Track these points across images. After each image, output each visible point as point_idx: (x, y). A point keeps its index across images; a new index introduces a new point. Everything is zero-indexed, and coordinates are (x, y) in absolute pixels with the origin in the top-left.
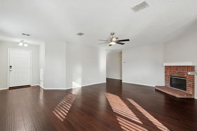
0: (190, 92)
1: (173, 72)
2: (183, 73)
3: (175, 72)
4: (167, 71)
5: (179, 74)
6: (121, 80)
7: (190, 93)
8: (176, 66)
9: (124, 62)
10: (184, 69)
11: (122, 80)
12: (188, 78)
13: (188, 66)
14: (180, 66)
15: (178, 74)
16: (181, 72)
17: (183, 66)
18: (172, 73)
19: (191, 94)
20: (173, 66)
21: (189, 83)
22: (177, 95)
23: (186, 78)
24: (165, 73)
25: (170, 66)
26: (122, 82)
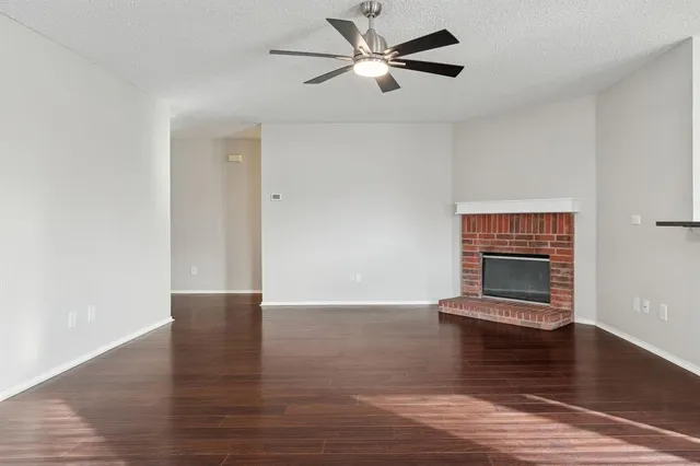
0: (564, 303)
1: (498, 237)
2: (537, 238)
3: (508, 237)
4: (474, 236)
5: (525, 244)
6: (258, 298)
7: (563, 308)
8: (512, 215)
9: (276, 197)
10: (542, 224)
11: (261, 294)
12: (556, 254)
13: (555, 214)
14: (524, 215)
15: (517, 244)
16: (531, 237)
17: (536, 214)
18: (492, 243)
19: (567, 308)
20: (500, 215)
21: (559, 272)
22: (543, 323)
23: (547, 257)
24: (464, 241)
25: (484, 216)
26: (263, 304)
